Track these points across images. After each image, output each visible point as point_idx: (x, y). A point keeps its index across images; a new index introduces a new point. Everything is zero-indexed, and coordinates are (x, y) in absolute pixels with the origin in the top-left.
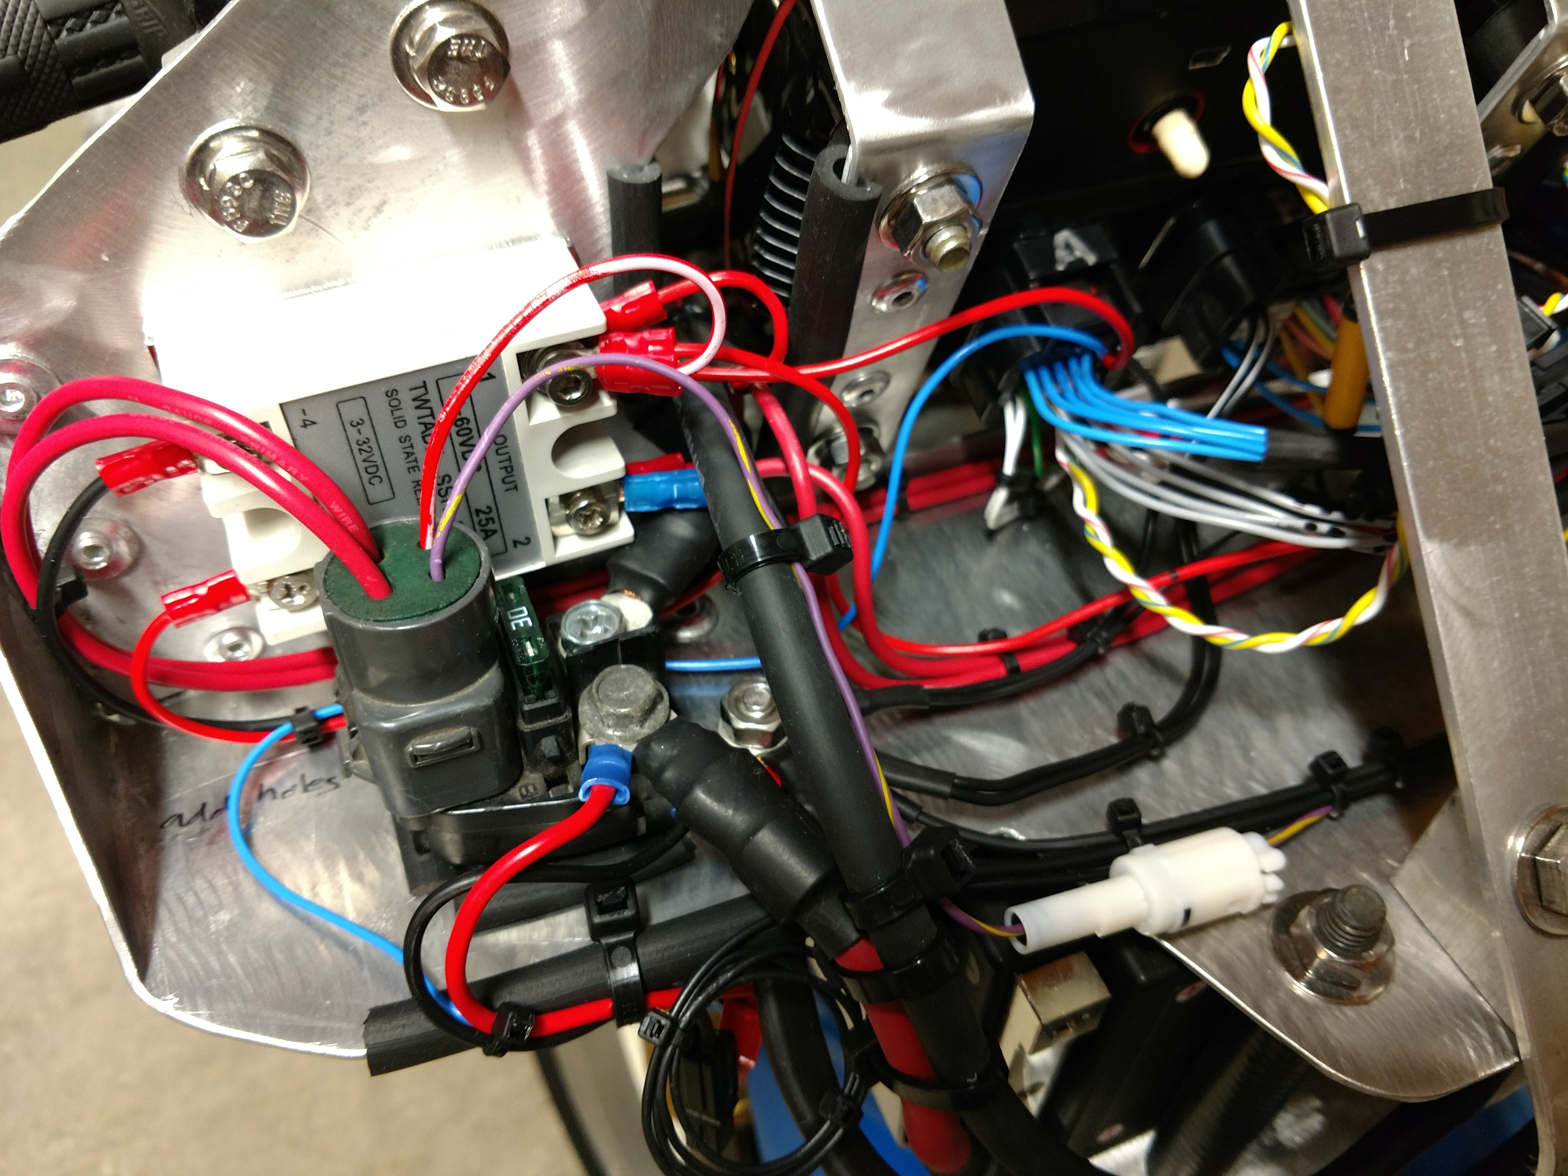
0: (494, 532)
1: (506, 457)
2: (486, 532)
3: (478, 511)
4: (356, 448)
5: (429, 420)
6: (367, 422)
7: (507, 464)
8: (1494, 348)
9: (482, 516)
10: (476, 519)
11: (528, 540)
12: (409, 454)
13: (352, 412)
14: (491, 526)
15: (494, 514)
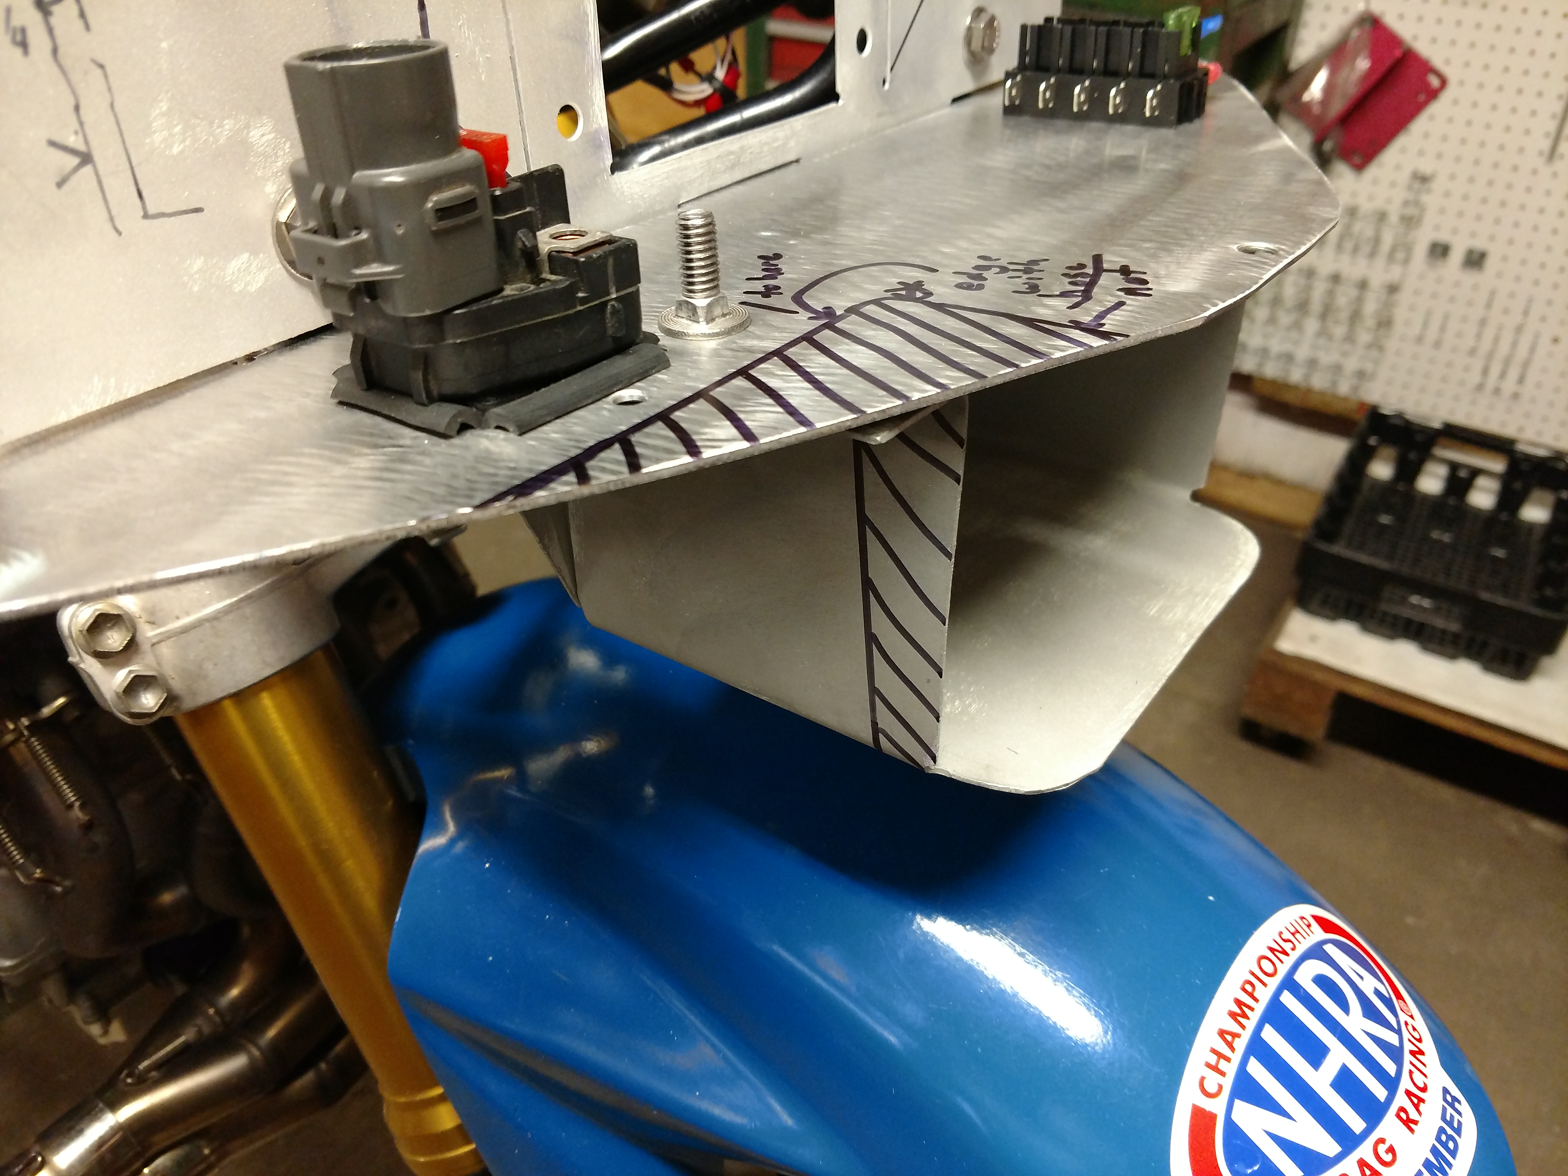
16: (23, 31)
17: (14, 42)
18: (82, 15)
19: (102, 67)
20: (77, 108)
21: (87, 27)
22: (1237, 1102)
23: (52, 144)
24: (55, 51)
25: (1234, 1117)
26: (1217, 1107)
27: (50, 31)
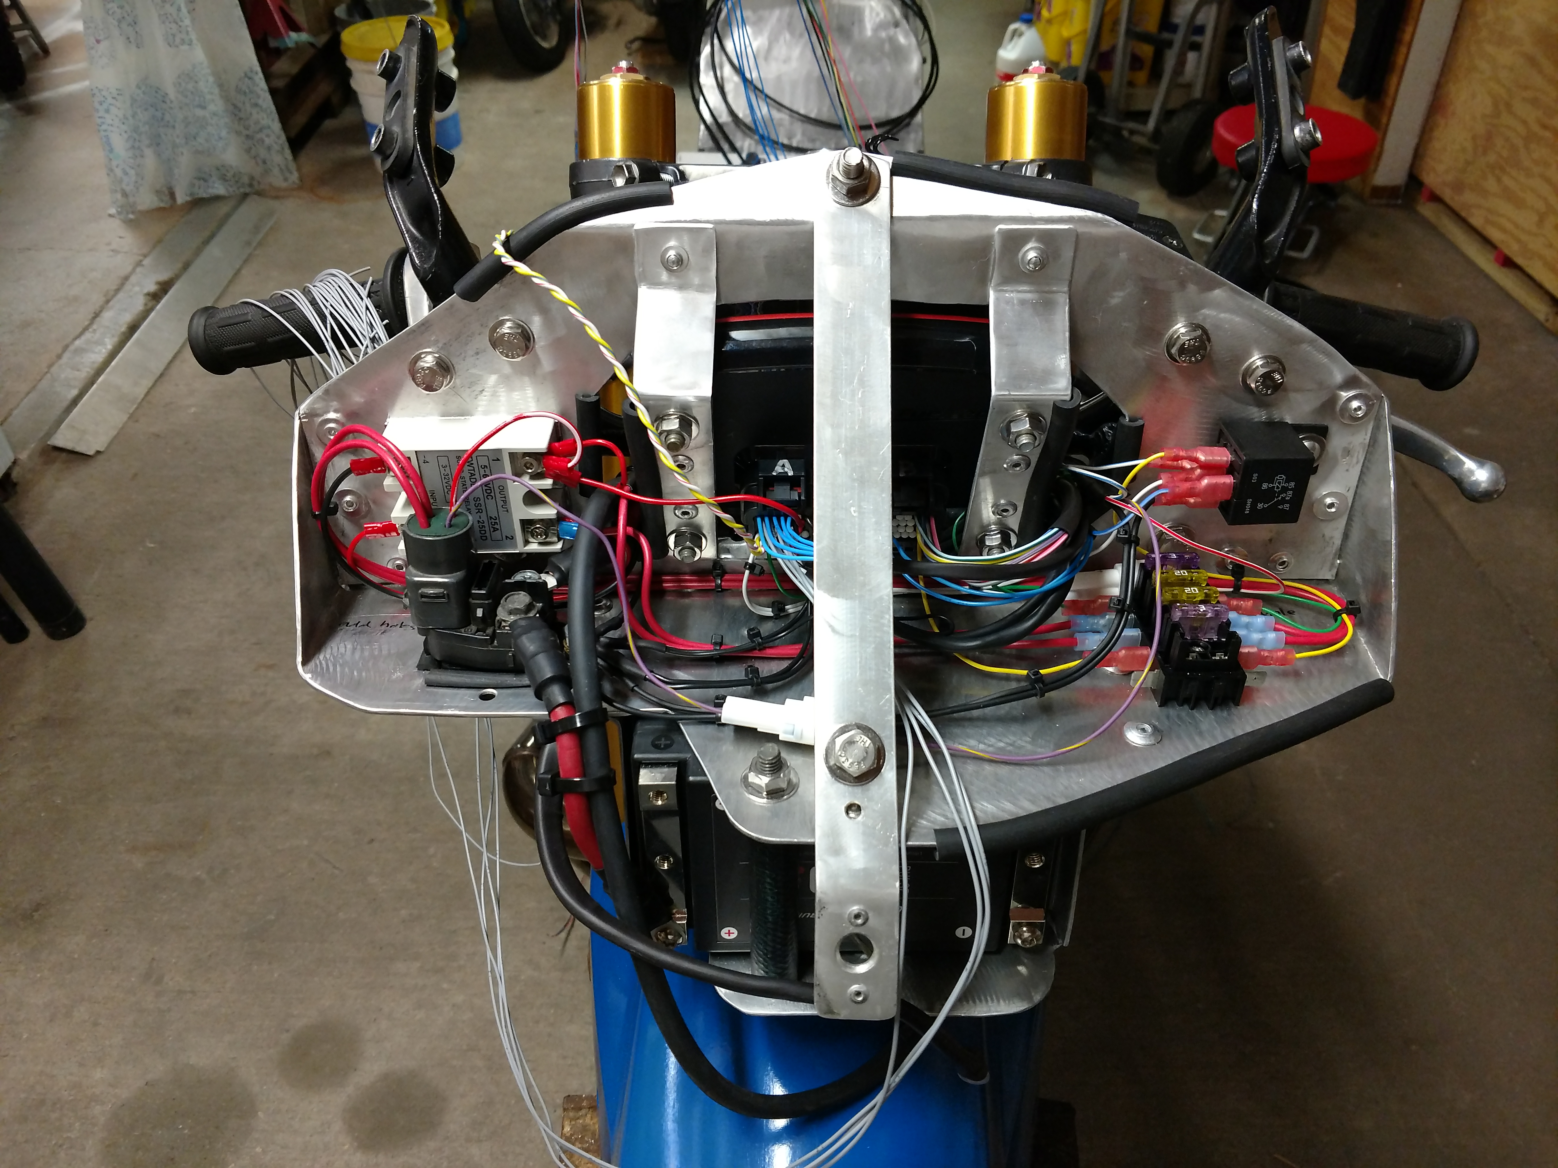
0: (498, 529)
1: (503, 496)
2: (494, 528)
3: (491, 518)
4: (443, 477)
5: (472, 472)
6: (448, 467)
7: (504, 499)
8: (874, 520)
9: (493, 521)
10: (490, 521)
11: (512, 538)
12: (464, 485)
13: (443, 461)
14: (496, 526)
15: (497, 521)
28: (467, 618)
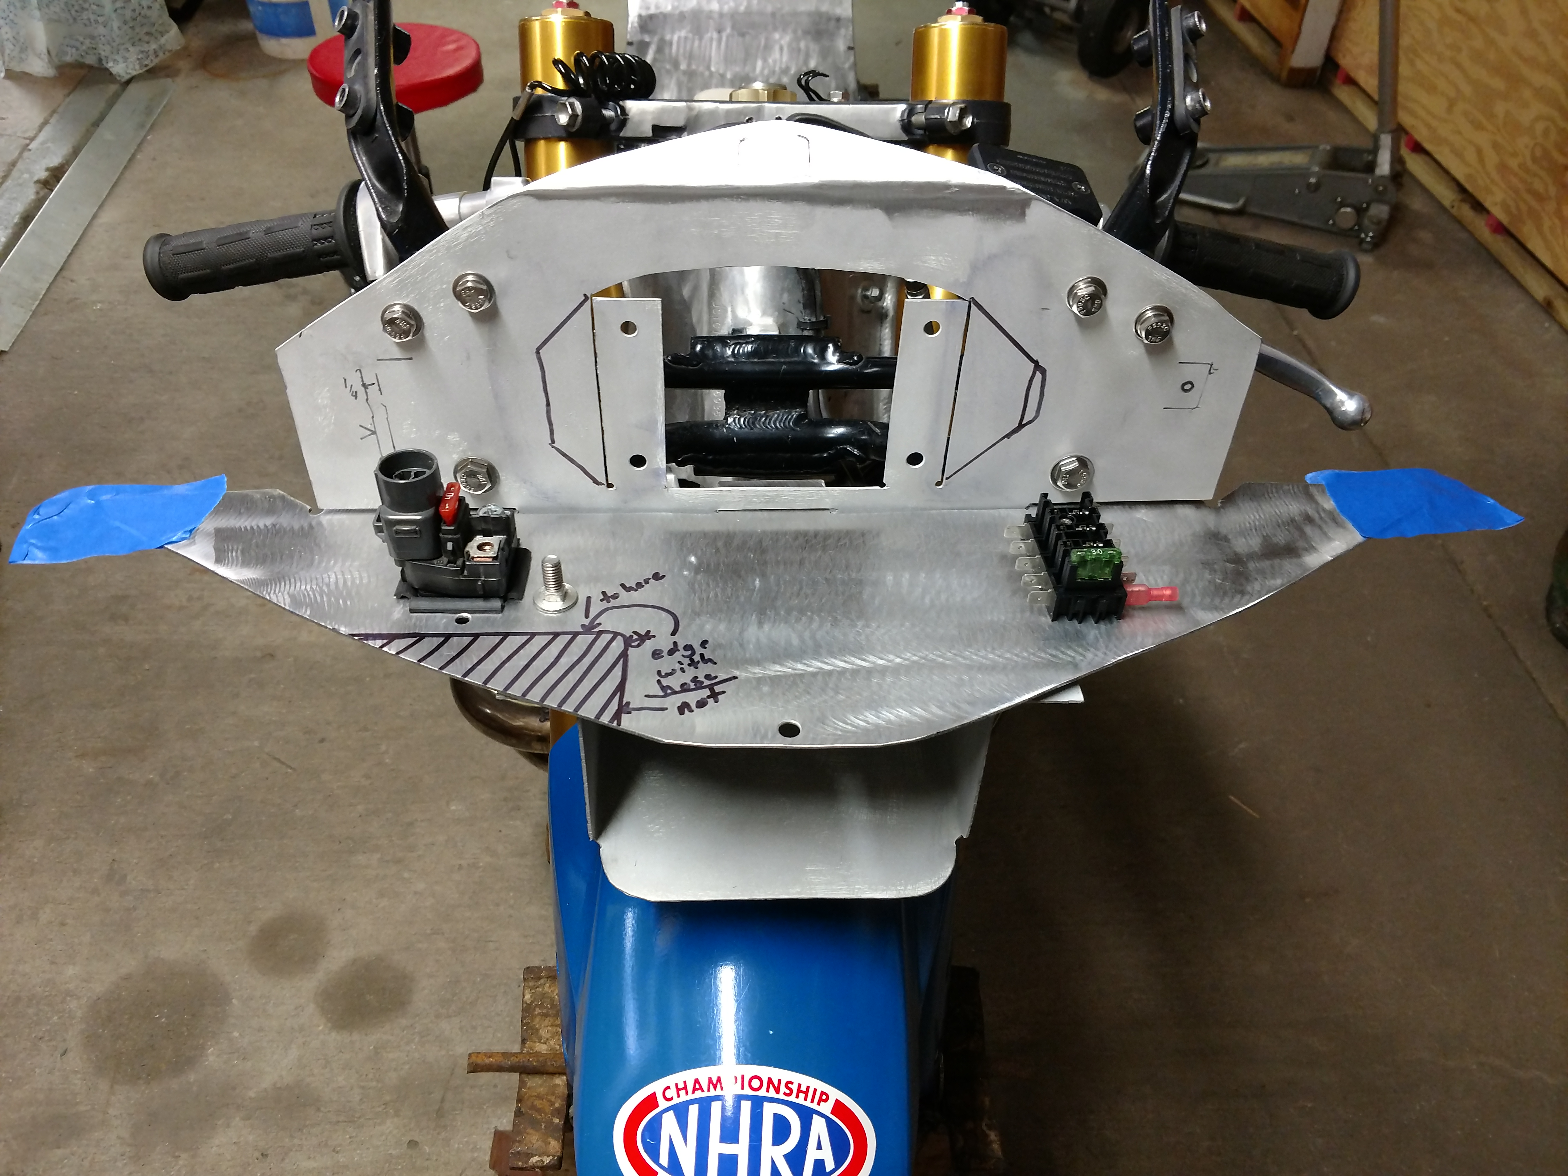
16: (356, 392)
17: (352, 395)
18: (380, 390)
19: (385, 406)
20: (373, 417)
21: (381, 394)
22: (671, 1112)
23: (361, 426)
24: (367, 400)
25: (664, 1116)
26: (663, 1104)
27: (367, 393)
28: (438, 550)
